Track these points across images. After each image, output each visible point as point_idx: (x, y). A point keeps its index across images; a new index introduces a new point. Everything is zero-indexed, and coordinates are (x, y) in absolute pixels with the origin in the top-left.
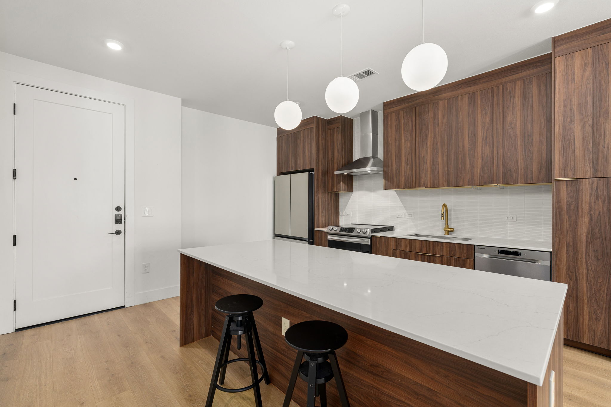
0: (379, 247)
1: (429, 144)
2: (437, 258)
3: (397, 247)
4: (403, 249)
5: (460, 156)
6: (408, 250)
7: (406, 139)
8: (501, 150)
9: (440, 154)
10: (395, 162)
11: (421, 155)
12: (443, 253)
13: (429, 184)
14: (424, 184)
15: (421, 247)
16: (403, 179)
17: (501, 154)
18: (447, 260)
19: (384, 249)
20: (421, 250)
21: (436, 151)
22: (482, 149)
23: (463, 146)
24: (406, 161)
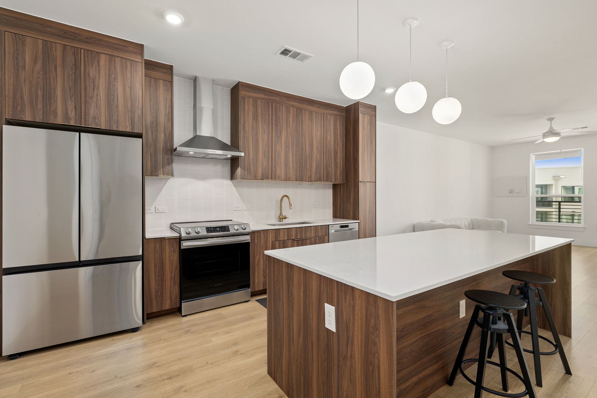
0: (258, 242)
1: (283, 141)
2: (308, 240)
3: (276, 237)
4: (281, 239)
5: (304, 158)
6: (286, 239)
7: (263, 131)
8: (325, 159)
9: (291, 152)
10: (252, 151)
11: (277, 149)
12: (311, 235)
13: (283, 177)
14: (279, 177)
15: (297, 233)
16: (260, 170)
17: (325, 161)
18: (314, 240)
19: (263, 244)
20: (296, 236)
21: (288, 149)
22: (316, 156)
23: (306, 149)
24: (264, 152)
